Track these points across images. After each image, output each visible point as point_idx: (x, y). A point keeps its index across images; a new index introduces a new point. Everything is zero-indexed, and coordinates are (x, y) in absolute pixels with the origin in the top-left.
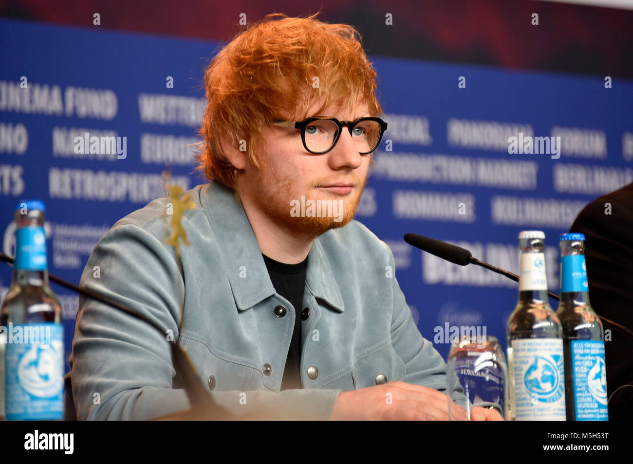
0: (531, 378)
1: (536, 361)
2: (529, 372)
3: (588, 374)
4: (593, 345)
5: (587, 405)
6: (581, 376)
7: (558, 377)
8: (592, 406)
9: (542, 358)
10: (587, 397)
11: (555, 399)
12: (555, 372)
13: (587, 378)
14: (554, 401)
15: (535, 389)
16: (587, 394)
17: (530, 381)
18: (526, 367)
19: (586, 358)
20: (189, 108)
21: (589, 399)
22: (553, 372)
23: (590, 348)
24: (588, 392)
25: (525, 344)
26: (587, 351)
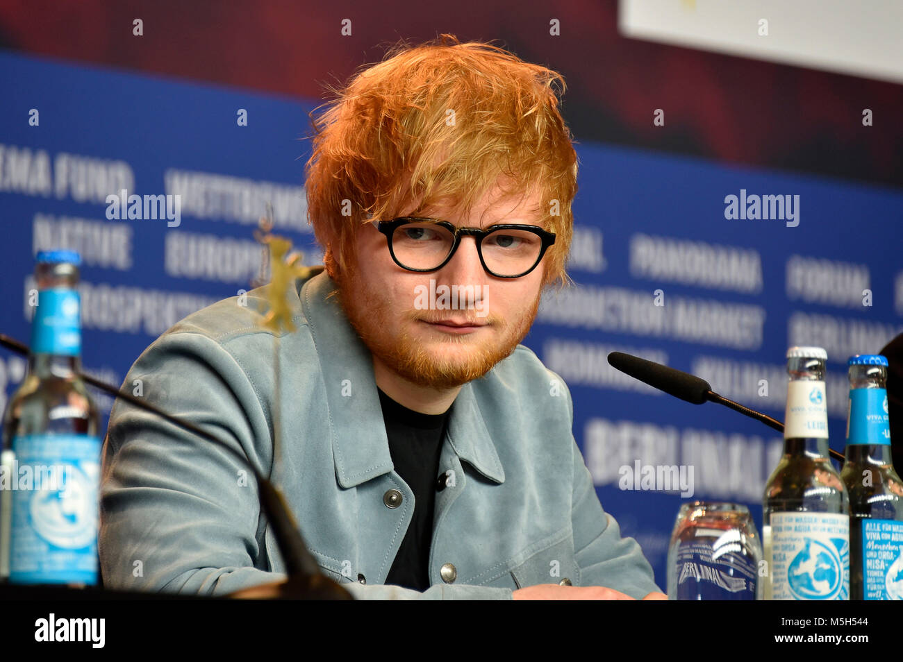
0: (798, 572)
1: (808, 546)
2: (796, 563)
3: (885, 572)
4: (895, 528)
6: (875, 574)
7: (840, 573)
9: (817, 542)
12: (836, 564)
13: (884, 578)
15: (804, 590)
17: (797, 577)
18: (791, 556)
19: (884, 547)
20: (241, 195)
22: (833, 565)
23: (890, 532)
25: (791, 520)
26: (886, 537)
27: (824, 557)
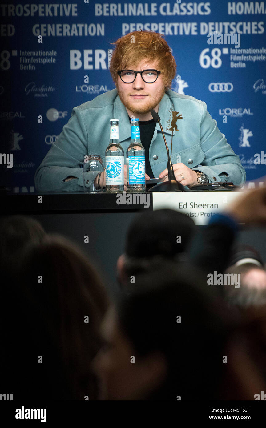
0: (108, 170)
1: (109, 164)
2: (107, 168)
3: (133, 167)
4: (135, 157)
5: (132, 178)
6: (131, 168)
7: (117, 169)
8: (134, 178)
12: (115, 167)
13: (132, 169)
14: (114, 177)
15: (109, 173)
16: (133, 174)
17: (107, 171)
18: (107, 166)
21: (133, 176)
23: (134, 159)
24: (133, 173)
26: (133, 160)
27: (112, 166)
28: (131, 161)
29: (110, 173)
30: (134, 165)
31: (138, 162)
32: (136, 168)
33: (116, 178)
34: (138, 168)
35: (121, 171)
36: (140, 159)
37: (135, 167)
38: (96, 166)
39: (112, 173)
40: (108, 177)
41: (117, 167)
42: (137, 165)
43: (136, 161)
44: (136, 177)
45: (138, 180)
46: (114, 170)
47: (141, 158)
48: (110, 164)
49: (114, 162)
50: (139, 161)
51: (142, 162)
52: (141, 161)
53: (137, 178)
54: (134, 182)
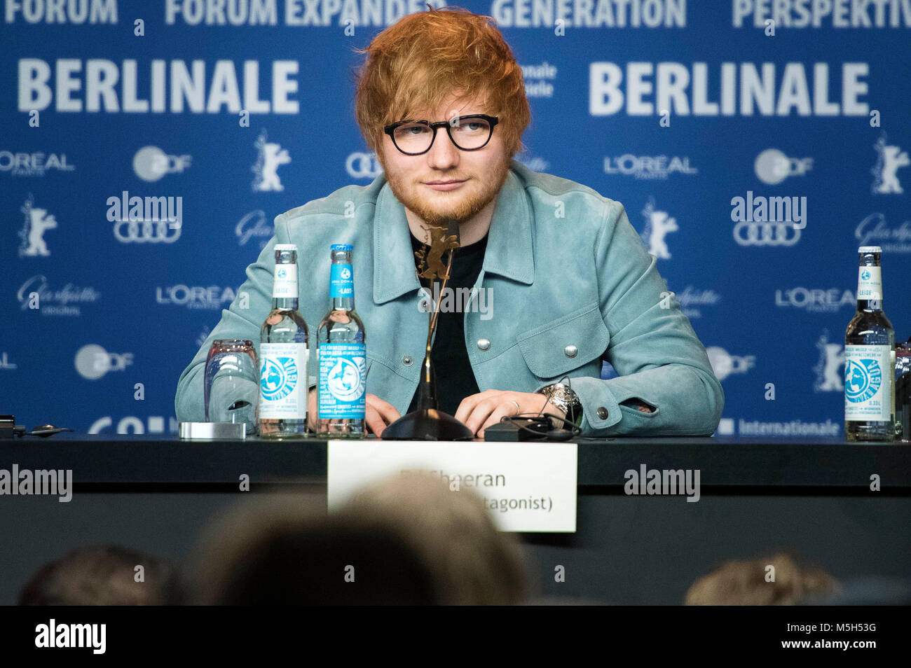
0: (262, 378)
1: (265, 363)
3: (328, 374)
4: (335, 348)
5: (326, 402)
7: (283, 377)
8: (330, 402)
9: (269, 361)
10: (327, 394)
11: (279, 398)
12: (280, 373)
13: (327, 377)
14: (277, 399)
15: (264, 389)
16: (327, 392)
18: (261, 367)
19: (328, 359)
21: (328, 396)
22: (278, 373)
23: (331, 350)
24: (328, 390)
26: (329, 353)
27: (273, 369)
28: (326, 357)
29: (267, 388)
30: (331, 368)
31: (340, 360)
32: (336, 377)
33: (282, 402)
34: (342, 377)
35: (295, 382)
36: (349, 353)
37: (333, 373)
38: (236, 368)
39: (272, 386)
40: (263, 399)
41: (285, 373)
42: (338, 369)
43: (336, 357)
44: (335, 398)
45: (340, 407)
46: (275, 380)
47: (350, 348)
48: (267, 362)
49: (278, 359)
50: (343, 357)
51: (353, 359)
52: (349, 358)
53: (339, 402)
54: (331, 414)
